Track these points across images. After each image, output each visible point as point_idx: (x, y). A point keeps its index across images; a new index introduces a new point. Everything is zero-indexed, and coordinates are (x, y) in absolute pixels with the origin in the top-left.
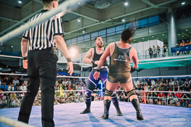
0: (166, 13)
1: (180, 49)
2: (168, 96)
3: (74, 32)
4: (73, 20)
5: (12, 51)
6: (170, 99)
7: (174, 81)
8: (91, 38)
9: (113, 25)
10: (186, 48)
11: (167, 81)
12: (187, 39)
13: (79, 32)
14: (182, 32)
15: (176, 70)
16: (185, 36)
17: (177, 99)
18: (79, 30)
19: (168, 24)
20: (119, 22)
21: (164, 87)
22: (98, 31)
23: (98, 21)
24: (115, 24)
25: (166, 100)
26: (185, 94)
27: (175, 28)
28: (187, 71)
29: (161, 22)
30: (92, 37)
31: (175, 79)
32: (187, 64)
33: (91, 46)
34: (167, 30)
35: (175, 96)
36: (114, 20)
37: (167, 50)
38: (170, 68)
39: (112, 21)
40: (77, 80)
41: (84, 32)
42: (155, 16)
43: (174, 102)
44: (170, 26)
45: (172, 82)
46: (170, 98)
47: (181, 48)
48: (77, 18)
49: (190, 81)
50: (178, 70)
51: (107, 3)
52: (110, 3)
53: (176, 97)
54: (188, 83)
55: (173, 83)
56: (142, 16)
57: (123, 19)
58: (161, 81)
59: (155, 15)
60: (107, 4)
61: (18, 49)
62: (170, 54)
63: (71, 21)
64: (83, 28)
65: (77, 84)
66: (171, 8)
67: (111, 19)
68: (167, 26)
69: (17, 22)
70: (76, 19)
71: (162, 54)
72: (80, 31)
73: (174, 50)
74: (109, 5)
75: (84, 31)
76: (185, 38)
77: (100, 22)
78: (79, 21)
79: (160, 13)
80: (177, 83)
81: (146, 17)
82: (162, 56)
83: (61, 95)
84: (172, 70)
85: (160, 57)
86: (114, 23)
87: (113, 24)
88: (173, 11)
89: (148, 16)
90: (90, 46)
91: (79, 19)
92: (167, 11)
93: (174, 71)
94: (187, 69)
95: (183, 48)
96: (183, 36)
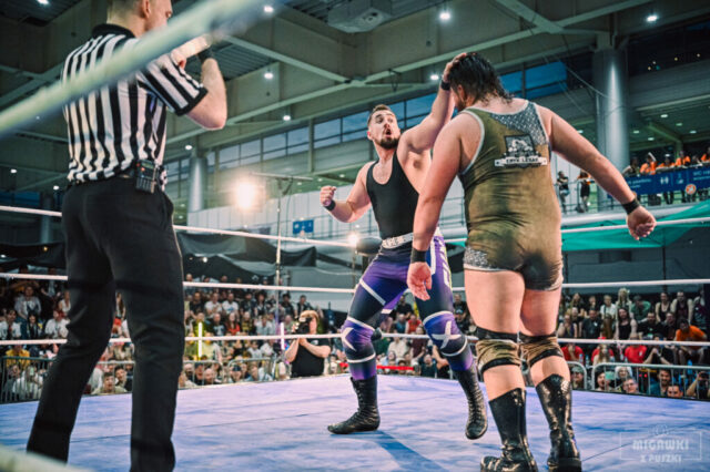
0: (592, 53)
1: (641, 184)
2: (596, 358)
3: (252, 119)
4: (245, 73)
5: (13, 188)
6: (602, 367)
7: (617, 303)
8: (313, 141)
9: (398, 93)
10: (662, 181)
11: (593, 301)
12: (666, 148)
13: (270, 119)
14: (646, 123)
15: (624, 262)
16: (660, 140)
17: (629, 369)
18: (270, 112)
19: (598, 92)
20: (417, 82)
21: (580, 324)
22: (341, 115)
23: (342, 79)
24: (404, 89)
25: (589, 371)
26: (655, 350)
27: (622, 107)
28: (664, 264)
29: (572, 84)
30: (316, 137)
31: (620, 294)
32: (664, 240)
33: (313, 170)
34: (595, 116)
35: (622, 357)
36: (399, 74)
37: (593, 188)
38: (604, 256)
39: (391, 77)
40: (261, 298)
41: (287, 118)
42: (550, 62)
43: (616, 377)
44: (604, 101)
45: (609, 306)
46: (604, 363)
47: (643, 181)
48: (262, 66)
49: (675, 301)
50: (633, 263)
51: (372, 10)
52: (384, 10)
53: (623, 361)
54: (669, 309)
55: (613, 310)
56: (504, 61)
57: (435, 72)
58: (572, 304)
59: (552, 60)
60: (375, 15)
61: (37, 181)
62: (604, 204)
63: (240, 75)
64: (284, 103)
65: (261, 313)
66: (607, 35)
67: (390, 70)
68: (594, 100)
69: (30, 79)
70: (257, 69)
71: (575, 202)
72: (274, 116)
74: (380, 18)
75: (287, 114)
76: (659, 145)
77: (348, 82)
78: (269, 76)
79: (569, 52)
80: (626, 309)
81: (518, 65)
82: (576, 209)
83: (200, 355)
84: (610, 262)
85: (568, 213)
86: (399, 85)
87: (395, 90)
88: (616, 47)
89: (525, 63)
90: (310, 170)
91: (269, 71)
92: (595, 45)
93: (618, 263)
94: (664, 259)
95: (649, 180)
96: (651, 139)
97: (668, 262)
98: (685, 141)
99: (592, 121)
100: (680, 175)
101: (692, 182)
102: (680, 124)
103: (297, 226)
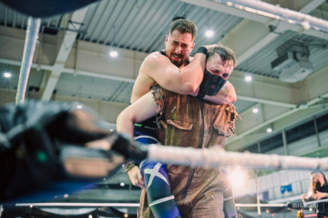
3: (251, 134)
4: (244, 110)
23: (294, 106)
39: (321, 101)
41: (269, 130)
48: (251, 107)
51: (302, 69)
52: (308, 68)
60: (304, 71)
64: (266, 123)
67: (319, 97)
70: (247, 109)
72: (262, 130)
74: (307, 72)
75: (269, 128)
77: (297, 107)
78: (255, 110)
87: (324, 107)
103: (283, 189)
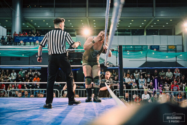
10: (30, 39)
14: (27, 22)
15: (18, 61)
16: (30, 27)
19: (13, 10)
27: (20, 16)
28: (29, 62)
32: (30, 55)
38: (12, 58)
44: (15, 13)
47: (25, 38)
50: (20, 61)
68: (12, 12)
73: (18, 39)
76: (30, 29)
84: (13, 60)
93: (16, 61)
94: (29, 60)
95: (27, 38)
96: (28, 27)
97: (30, 61)
98: (37, 29)
99: (11, 18)
100: (35, 38)
101: (38, 40)
102: (35, 24)
